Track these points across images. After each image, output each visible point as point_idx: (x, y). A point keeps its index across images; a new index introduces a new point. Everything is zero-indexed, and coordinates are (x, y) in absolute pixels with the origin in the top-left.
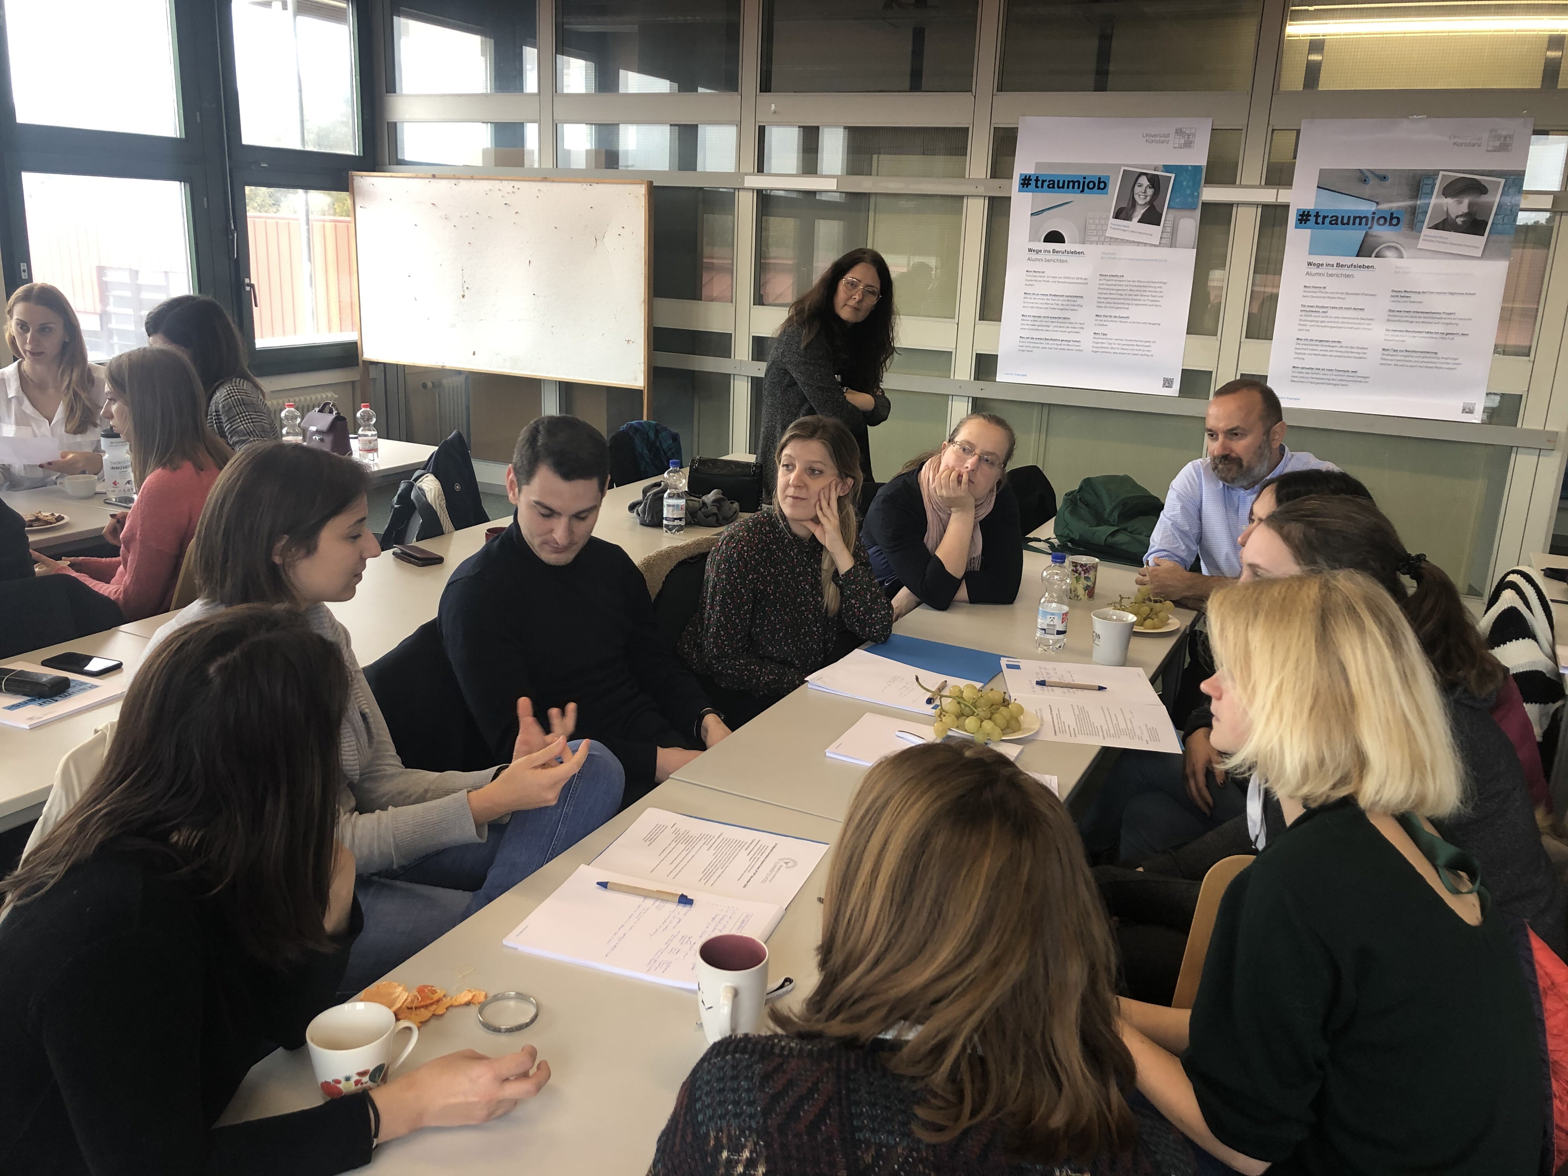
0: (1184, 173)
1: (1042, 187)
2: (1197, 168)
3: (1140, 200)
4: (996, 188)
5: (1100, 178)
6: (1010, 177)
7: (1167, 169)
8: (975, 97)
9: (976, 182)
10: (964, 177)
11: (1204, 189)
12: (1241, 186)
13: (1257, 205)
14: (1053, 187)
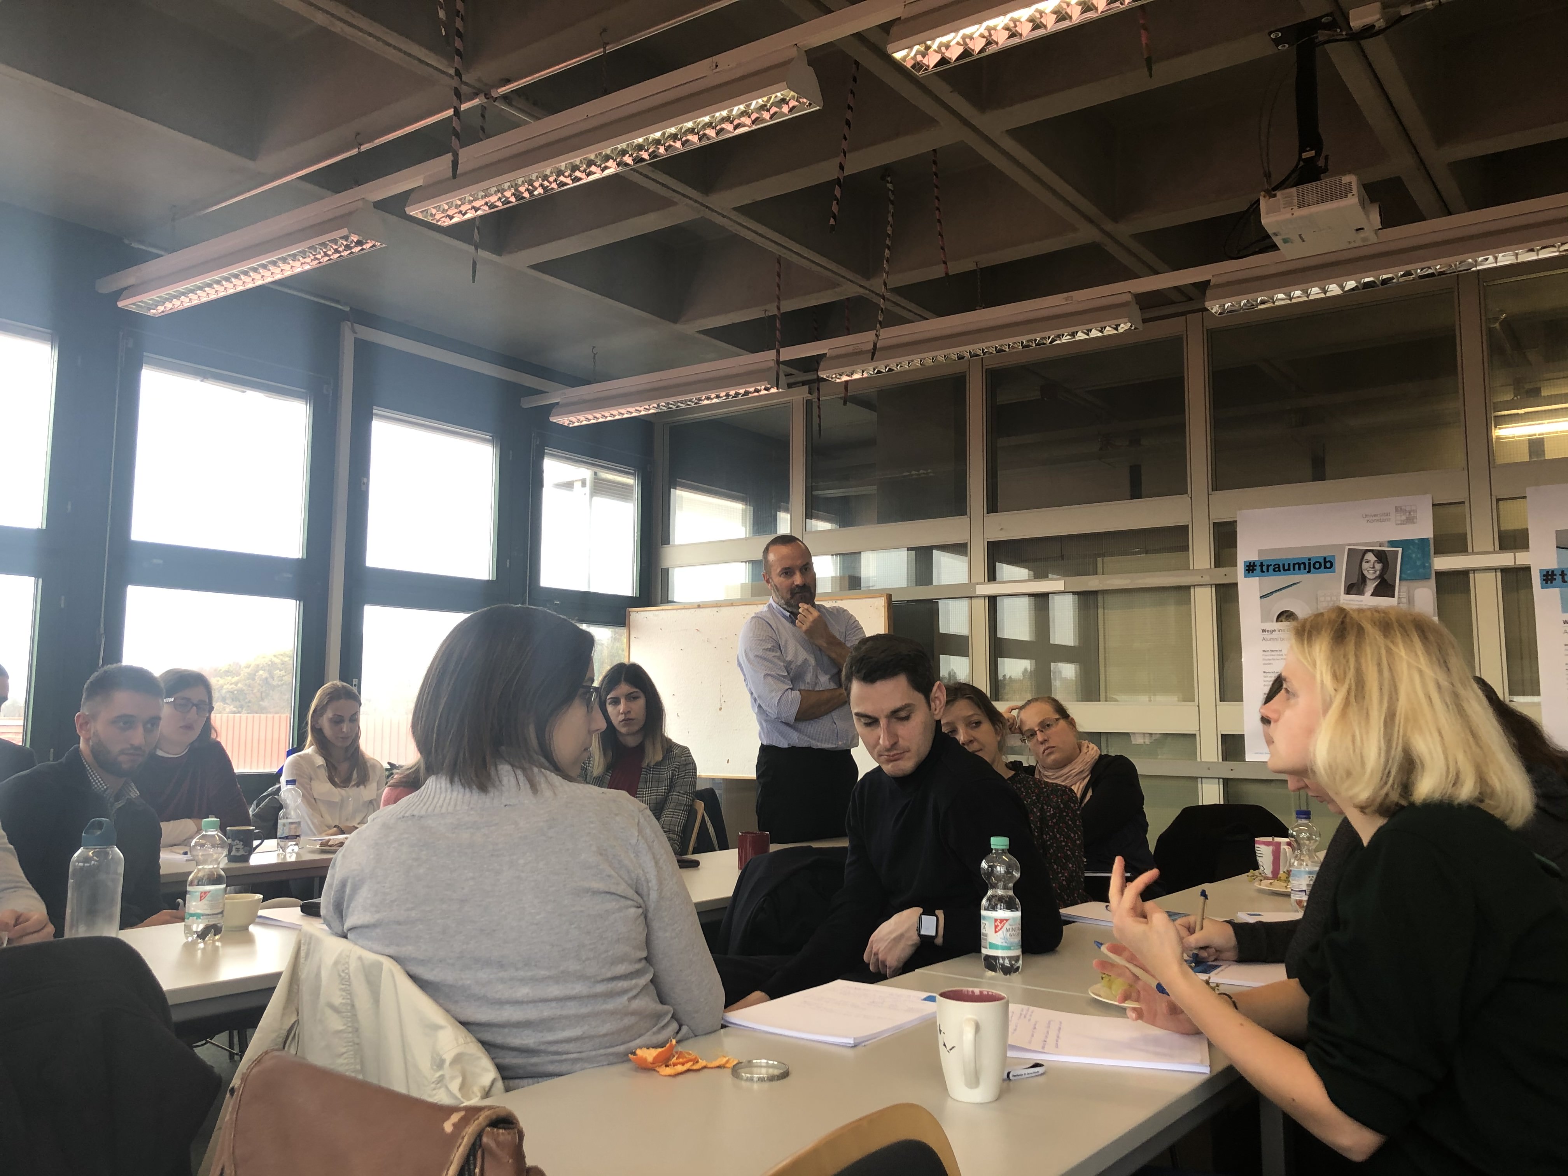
0: (1411, 547)
1: (1268, 571)
2: (1424, 541)
3: (1370, 575)
4: (1222, 576)
5: (1325, 559)
6: (1235, 565)
7: (1392, 543)
8: (1191, 498)
9: (1201, 572)
10: (1189, 568)
11: (1435, 559)
12: (1473, 553)
13: (1495, 569)
14: (1279, 570)
